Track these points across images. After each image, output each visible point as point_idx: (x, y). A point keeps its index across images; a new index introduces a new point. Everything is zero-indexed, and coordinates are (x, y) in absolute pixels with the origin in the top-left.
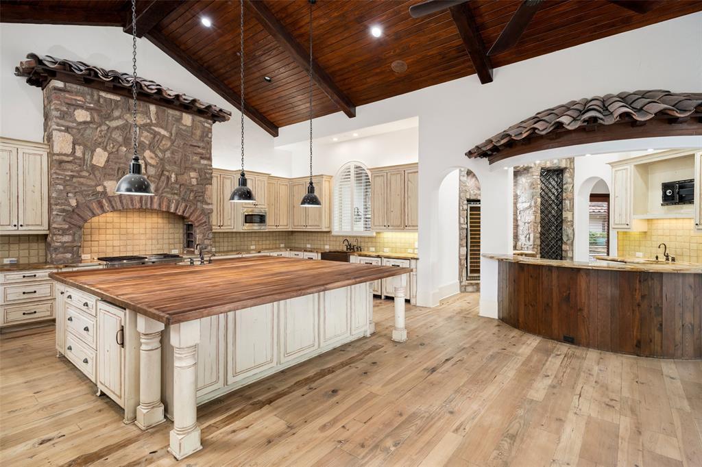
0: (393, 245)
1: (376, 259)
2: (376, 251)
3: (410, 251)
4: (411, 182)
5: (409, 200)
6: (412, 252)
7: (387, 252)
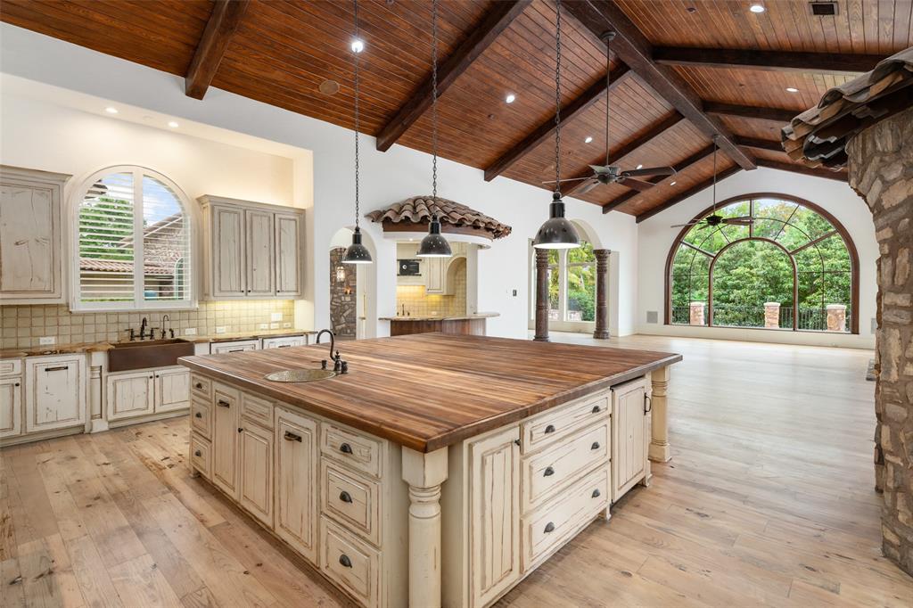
0: (235, 321)
1: (252, 342)
2: (199, 334)
3: (262, 326)
4: (284, 231)
5: (282, 255)
6: (267, 328)
7: (223, 332)
